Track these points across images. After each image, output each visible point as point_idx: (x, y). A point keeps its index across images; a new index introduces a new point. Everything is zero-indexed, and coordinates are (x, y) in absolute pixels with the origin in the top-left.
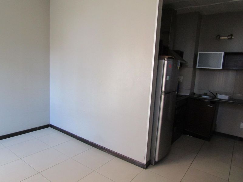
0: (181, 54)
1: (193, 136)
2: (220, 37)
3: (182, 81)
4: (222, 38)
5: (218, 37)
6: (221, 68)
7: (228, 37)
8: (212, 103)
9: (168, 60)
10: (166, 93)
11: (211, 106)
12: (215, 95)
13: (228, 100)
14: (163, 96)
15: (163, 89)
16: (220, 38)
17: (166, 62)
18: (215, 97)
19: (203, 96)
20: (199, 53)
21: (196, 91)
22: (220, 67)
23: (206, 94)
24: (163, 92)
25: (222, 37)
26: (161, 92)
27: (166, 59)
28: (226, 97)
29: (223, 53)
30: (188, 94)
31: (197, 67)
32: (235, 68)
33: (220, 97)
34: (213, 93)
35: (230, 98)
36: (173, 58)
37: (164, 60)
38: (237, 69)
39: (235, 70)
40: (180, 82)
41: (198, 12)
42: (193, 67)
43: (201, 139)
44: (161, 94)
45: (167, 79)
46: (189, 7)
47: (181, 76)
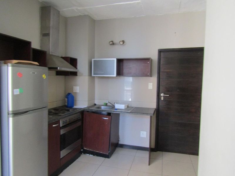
3: (79, 92)
7: (120, 43)
8: (109, 114)
11: (107, 119)
12: (114, 105)
13: (125, 109)
14: (11, 119)
15: (11, 109)
18: (113, 107)
19: (103, 108)
20: (93, 60)
22: (114, 75)
24: (11, 113)
26: (8, 113)
28: (122, 107)
29: (115, 60)
30: (86, 106)
31: (93, 75)
35: (128, 107)
37: (7, 66)
40: (76, 93)
41: (88, 15)
42: (89, 76)
43: (101, 157)
44: (8, 116)
45: (15, 94)
46: (74, 8)
47: (77, 86)
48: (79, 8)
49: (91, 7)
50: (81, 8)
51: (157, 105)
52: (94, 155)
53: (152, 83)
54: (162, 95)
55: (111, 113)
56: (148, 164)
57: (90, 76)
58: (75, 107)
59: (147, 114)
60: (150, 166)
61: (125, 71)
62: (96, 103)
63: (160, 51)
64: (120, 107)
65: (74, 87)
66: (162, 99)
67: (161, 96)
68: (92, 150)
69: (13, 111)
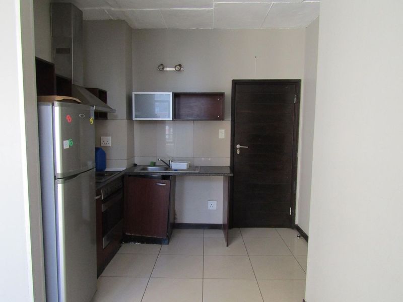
0: (102, 95)
1: (142, 243)
2: (163, 68)
3: (110, 146)
4: (168, 69)
5: (161, 67)
6: (171, 119)
7: (175, 67)
8: (165, 178)
9: (61, 106)
10: (67, 178)
11: (164, 185)
12: (168, 163)
13: (188, 169)
14: (60, 187)
15: (59, 170)
16: (165, 70)
17: (57, 109)
18: (168, 167)
19: (151, 169)
20: (134, 93)
21: (137, 161)
22: (169, 118)
23: (154, 164)
24: (59, 176)
25: (166, 67)
26: (55, 177)
27: (56, 103)
28: (183, 166)
29: (171, 94)
30: (125, 168)
31: (134, 118)
32: (190, 118)
33: (174, 166)
34: (164, 160)
35: (190, 166)
36: (77, 100)
37: (53, 105)
38: (192, 118)
39: (191, 120)
40: (106, 147)
41: (124, 20)
42: (127, 119)
43: (155, 245)
44: (55, 182)
45: (65, 148)
46: (106, 8)
47: (106, 136)
48: (113, 9)
49: (134, 9)
50: (117, 9)
51: (231, 162)
52: (142, 242)
53: (224, 130)
54: (238, 146)
55: (169, 176)
56: (226, 245)
57: (129, 119)
58: (107, 170)
59: (218, 174)
60: (229, 247)
61: (184, 111)
62: (136, 162)
63: (235, 83)
64: (179, 166)
65: (102, 137)
66: (238, 153)
67: (237, 149)
68: (140, 236)
69: (63, 174)
